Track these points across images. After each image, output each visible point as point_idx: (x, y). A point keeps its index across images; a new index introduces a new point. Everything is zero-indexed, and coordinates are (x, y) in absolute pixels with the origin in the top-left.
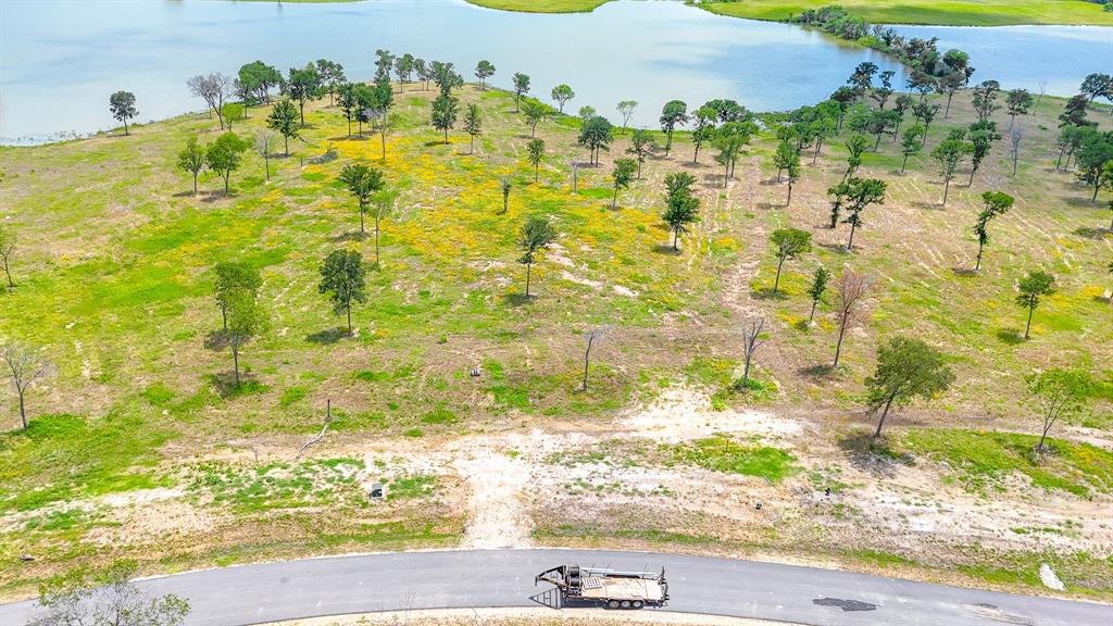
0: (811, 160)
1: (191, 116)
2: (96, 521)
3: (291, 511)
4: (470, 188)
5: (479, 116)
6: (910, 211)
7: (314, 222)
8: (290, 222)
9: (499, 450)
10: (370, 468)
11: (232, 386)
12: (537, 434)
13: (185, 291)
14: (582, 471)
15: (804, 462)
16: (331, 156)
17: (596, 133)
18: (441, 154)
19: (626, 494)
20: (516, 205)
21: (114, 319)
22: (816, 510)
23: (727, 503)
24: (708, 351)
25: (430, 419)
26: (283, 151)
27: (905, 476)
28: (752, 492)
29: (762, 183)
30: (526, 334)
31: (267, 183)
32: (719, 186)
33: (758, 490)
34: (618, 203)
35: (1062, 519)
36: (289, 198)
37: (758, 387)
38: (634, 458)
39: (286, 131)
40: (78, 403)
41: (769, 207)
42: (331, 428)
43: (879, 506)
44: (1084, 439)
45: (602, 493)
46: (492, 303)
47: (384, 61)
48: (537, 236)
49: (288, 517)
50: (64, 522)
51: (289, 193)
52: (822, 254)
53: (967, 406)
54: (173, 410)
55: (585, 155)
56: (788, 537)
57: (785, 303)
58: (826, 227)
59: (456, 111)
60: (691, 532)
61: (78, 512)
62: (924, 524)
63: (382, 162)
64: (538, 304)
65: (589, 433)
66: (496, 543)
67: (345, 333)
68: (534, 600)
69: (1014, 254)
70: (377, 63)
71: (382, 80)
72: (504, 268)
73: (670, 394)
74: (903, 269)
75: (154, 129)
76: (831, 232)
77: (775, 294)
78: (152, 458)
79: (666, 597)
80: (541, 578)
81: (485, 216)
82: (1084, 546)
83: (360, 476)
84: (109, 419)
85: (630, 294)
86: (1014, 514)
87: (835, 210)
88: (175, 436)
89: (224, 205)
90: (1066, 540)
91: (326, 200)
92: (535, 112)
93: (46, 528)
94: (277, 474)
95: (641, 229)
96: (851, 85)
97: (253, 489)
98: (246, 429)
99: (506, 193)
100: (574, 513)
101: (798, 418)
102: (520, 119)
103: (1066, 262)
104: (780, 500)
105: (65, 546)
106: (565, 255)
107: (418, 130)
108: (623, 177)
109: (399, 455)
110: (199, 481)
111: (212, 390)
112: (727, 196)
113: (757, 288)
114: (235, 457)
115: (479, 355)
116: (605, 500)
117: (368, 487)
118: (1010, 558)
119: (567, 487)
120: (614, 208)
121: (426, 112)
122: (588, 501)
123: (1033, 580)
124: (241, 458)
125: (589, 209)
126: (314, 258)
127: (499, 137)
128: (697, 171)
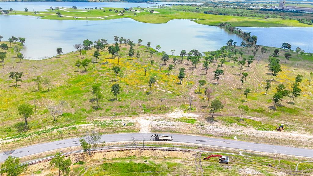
0: (214, 64)
1: (72, 52)
2: (79, 128)
3: (110, 127)
4: (138, 70)
5: (139, 54)
6: (232, 76)
7: (105, 78)
8: (100, 78)
9: (145, 119)
10: (123, 121)
11: (96, 108)
12: (152, 117)
13: (83, 92)
14: (160, 122)
15: (199, 121)
16: (107, 63)
17: (165, 58)
18: (131, 62)
19: (167, 125)
20: (148, 74)
21: (71, 97)
22: (199, 128)
23: (184, 127)
24: (184, 103)
25: (133, 114)
26: (96, 62)
27: (216, 123)
28: (188, 125)
29: (202, 69)
30: (150, 100)
31: (94, 69)
32: (192, 70)
33: (190, 125)
34: (169, 74)
35: (240, 130)
36: (99, 72)
37: (193, 109)
38: (169, 120)
39: (97, 57)
40: (69, 111)
41: (202, 75)
42: (115, 115)
43: (210, 128)
44: (249, 118)
45: (163, 125)
46: (143, 94)
47: (116, 39)
48: (152, 81)
49: (110, 128)
50: (74, 128)
51: (99, 71)
52: (211, 85)
53: (230, 113)
54: (87, 112)
55: (163, 62)
56: (194, 132)
57: (201, 95)
58: (213, 79)
59: (134, 52)
60: (177, 131)
61: (76, 127)
62: (217, 130)
63: (118, 64)
64: (152, 94)
65: (161, 116)
66: (145, 132)
67: (116, 99)
68: (151, 140)
69: (251, 85)
70: (114, 39)
71: (117, 44)
72: (145, 87)
73: (176, 110)
74: (227, 88)
75: (65, 56)
76: (214, 80)
77: (199, 93)
78: (85, 120)
79: (172, 139)
80: (152, 136)
81: (141, 76)
82: (242, 134)
83: (121, 122)
84: (76, 114)
85: (171, 92)
86: (232, 129)
87: (215, 76)
88: (88, 116)
89: (85, 74)
90: (240, 133)
91: (107, 73)
92: (152, 52)
93: (71, 129)
94: (107, 122)
95: (174, 79)
96: (226, 45)
97: (103, 124)
98: (100, 115)
99: (146, 71)
100: (158, 128)
101: (199, 114)
102: (148, 53)
103: (261, 87)
104: (193, 127)
105: (75, 132)
106: (158, 85)
107: (125, 56)
108: (171, 68)
109: (128, 119)
110: (94, 123)
111: (93, 109)
112: (194, 72)
113: (196, 92)
114: (99, 120)
115: (141, 103)
116: (164, 126)
117: (123, 124)
118: (230, 135)
119: (157, 124)
120: (168, 75)
121: (127, 52)
122: (160, 126)
123: (233, 138)
124: (101, 120)
125: (164, 75)
126: (107, 85)
127: (144, 58)
128: (188, 66)
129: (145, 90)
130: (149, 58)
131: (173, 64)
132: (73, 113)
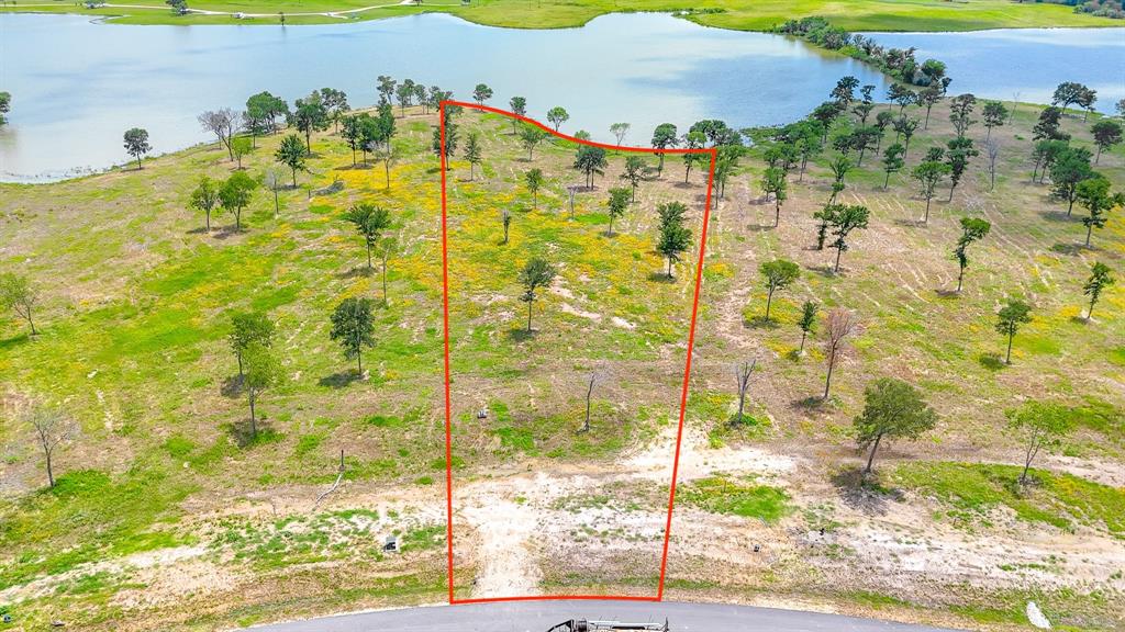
0: (798, 177)
1: (202, 147)
2: (122, 583)
3: (309, 567)
4: (472, 218)
5: (479, 144)
6: (894, 230)
7: (322, 257)
8: (299, 259)
9: (506, 496)
10: (384, 519)
11: (249, 435)
12: (542, 478)
13: (201, 335)
14: (587, 516)
15: (799, 501)
16: (338, 186)
17: (591, 157)
19: (630, 539)
20: (516, 235)
21: (134, 366)
22: (810, 551)
23: (727, 546)
24: (704, 385)
25: (440, 465)
26: (290, 183)
27: (897, 513)
28: (750, 534)
29: (752, 203)
30: (528, 372)
33: (756, 532)
34: (614, 229)
35: (1046, 553)
36: (298, 232)
37: (752, 423)
38: (636, 501)
39: (293, 163)
40: (102, 457)
41: (758, 228)
42: (344, 478)
43: (871, 545)
44: (1065, 469)
45: (607, 539)
46: (496, 338)
47: (386, 86)
48: (537, 275)
49: (306, 573)
50: (92, 584)
51: (298, 227)
52: (810, 278)
53: (953, 436)
54: (194, 462)
55: (581, 178)
56: (786, 580)
57: (777, 332)
58: (814, 248)
59: (455, 140)
60: (693, 577)
61: (105, 574)
62: (915, 563)
63: (387, 192)
64: (540, 339)
65: (592, 476)
67: (356, 375)
69: (995, 273)
70: (379, 88)
71: (384, 107)
72: (506, 301)
73: (668, 432)
74: (889, 293)
75: (167, 162)
76: (819, 254)
77: (766, 322)
78: (174, 514)
81: (487, 247)
82: (1068, 581)
83: (374, 528)
84: (132, 474)
85: (627, 325)
86: (999, 549)
87: (821, 233)
88: (196, 490)
89: (235, 241)
90: (1050, 576)
91: (334, 232)
92: (531, 135)
93: (76, 592)
94: (294, 528)
95: (637, 257)
96: (833, 100)
97: (272, 544)
98: (263, 481)
99: (507, 224)
100: (581, 561)
101: (792, 454)
102: (517, 142)
103: (1044, 281)
104: (776, 541)
105: (94, 610)
106: (564, 287)
107: (420, 156)
108: (618, 203)
109: (411, 505)
110: (220, 538)
111: (230, 440)
112: (718, 218)
113: (749, 316)
114: (254, 511)
115: (485, 395)
116: (611, 547)
117: (382, 540)
118: (998, 596)
119: (573, 534)
120: (610, 235)
121: (428, 138)
122: (593, 547)
123: (1020, 618)
124: (261, 511)
125: (586, 236)
126: (324, 297)
127: (498, 161)
128: (689, 192)
129: (506, 316)
130: (522, 160)
131: (626, 184)
132: (118, 474)
